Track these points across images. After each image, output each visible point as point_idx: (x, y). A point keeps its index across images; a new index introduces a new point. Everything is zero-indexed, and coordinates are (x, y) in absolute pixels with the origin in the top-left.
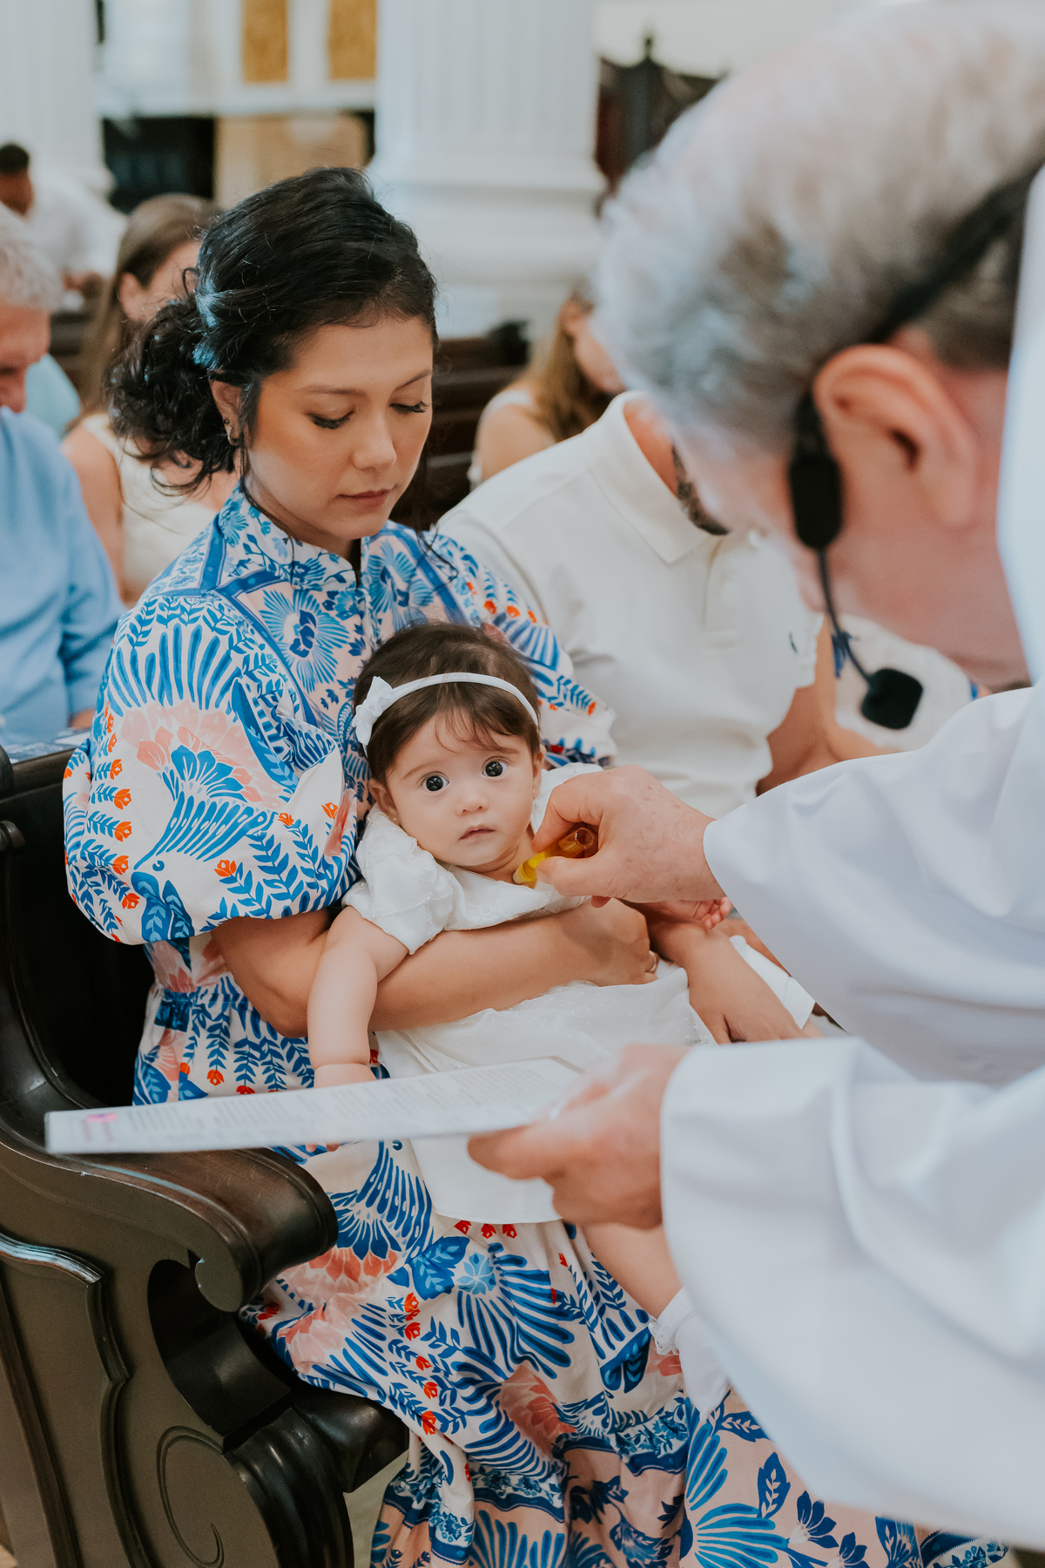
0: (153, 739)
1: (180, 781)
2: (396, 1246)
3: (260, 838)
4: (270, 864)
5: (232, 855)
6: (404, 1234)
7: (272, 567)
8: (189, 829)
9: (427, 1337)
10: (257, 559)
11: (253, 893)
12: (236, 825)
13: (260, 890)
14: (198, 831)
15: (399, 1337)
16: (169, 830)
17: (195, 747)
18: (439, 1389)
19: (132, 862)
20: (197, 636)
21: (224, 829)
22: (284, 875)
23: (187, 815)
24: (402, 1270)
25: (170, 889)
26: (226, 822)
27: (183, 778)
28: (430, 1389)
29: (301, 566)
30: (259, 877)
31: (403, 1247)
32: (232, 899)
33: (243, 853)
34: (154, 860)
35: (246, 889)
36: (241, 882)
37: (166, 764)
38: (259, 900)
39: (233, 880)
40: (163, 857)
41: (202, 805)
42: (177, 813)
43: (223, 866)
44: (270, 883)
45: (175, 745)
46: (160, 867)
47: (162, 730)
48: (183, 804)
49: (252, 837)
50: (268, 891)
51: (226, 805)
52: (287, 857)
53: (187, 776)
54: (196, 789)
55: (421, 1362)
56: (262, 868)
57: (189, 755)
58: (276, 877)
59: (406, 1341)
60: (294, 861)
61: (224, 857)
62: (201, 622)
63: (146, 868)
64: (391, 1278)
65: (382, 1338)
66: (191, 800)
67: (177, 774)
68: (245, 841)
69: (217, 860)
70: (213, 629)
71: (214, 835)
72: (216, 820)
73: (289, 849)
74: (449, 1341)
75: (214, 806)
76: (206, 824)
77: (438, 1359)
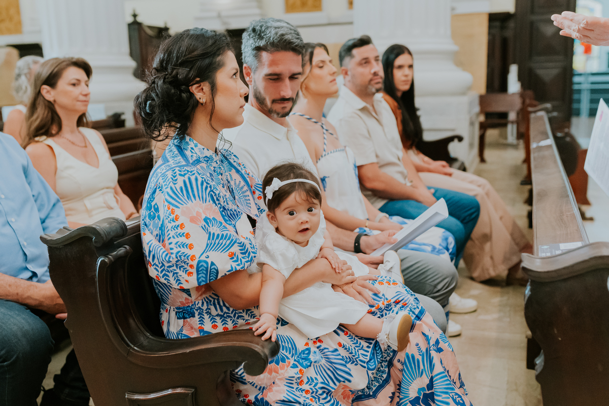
0: (195, 215)
1: (208, 228)
2: (288, 358)
3: (240, 243)
4: (243, 251)
5: (232, 250)
6: (290, 353)
7: (199, 158)
8: (215, 243)
9: (307, 383)
10: (195, 155)
11: (239, 262)
12: (232, 240)
13: (241, 260)
14: (218, 243)
15: (298, 386)
16: (207, 245)
17: (210, 216)
18: (314, 399)
19: (197, 256)
20: (196, 179)
21: (228, 242)
22: (247, 254)
23: (213, 239)
24: (294, 364)
25: (213, 264)
26: (229, 239)
27: (209, 227)
28: (311, 400)
29: (208, 158)
30: (240, 256)
31: (290, 358)
32: (234, 265)
33: (235, 249)
34: (205, 255)
35: (237, 261)
36: (235, 259)
37: (202, 223)
38: (241, 264)
39: (233, 258)
40: (208, 253)
41: (218, 235)
42: (209, 239)
43: (230, 254)
44: (243, 258)
45: (203, 216)
46: (208, 257)
47: (197, 212)
48: (211, 236)
49: (238, 243)
50: (243, 260)
51: (227, 234)
52: (247, 249)
53: (211, 226)
54: (215, 230)
55: (307, 392)
56: (241, 253)
57: (209, 219)
58: (245, 256)
59: (300, 387)
60: (250, 250)
61: (230, 250)
63: (203, 258)
64: (291, 367)
65: (293, 388)
66: (214, 234)
67: (207, 226)
68: (236, 245)
69: (228, 252)
71: (225, 244)
72: (225, 239)
73: (248, 246)
74: (315, 382)
75: (223, 235)
76: (221, 241)
77: (313, 388)
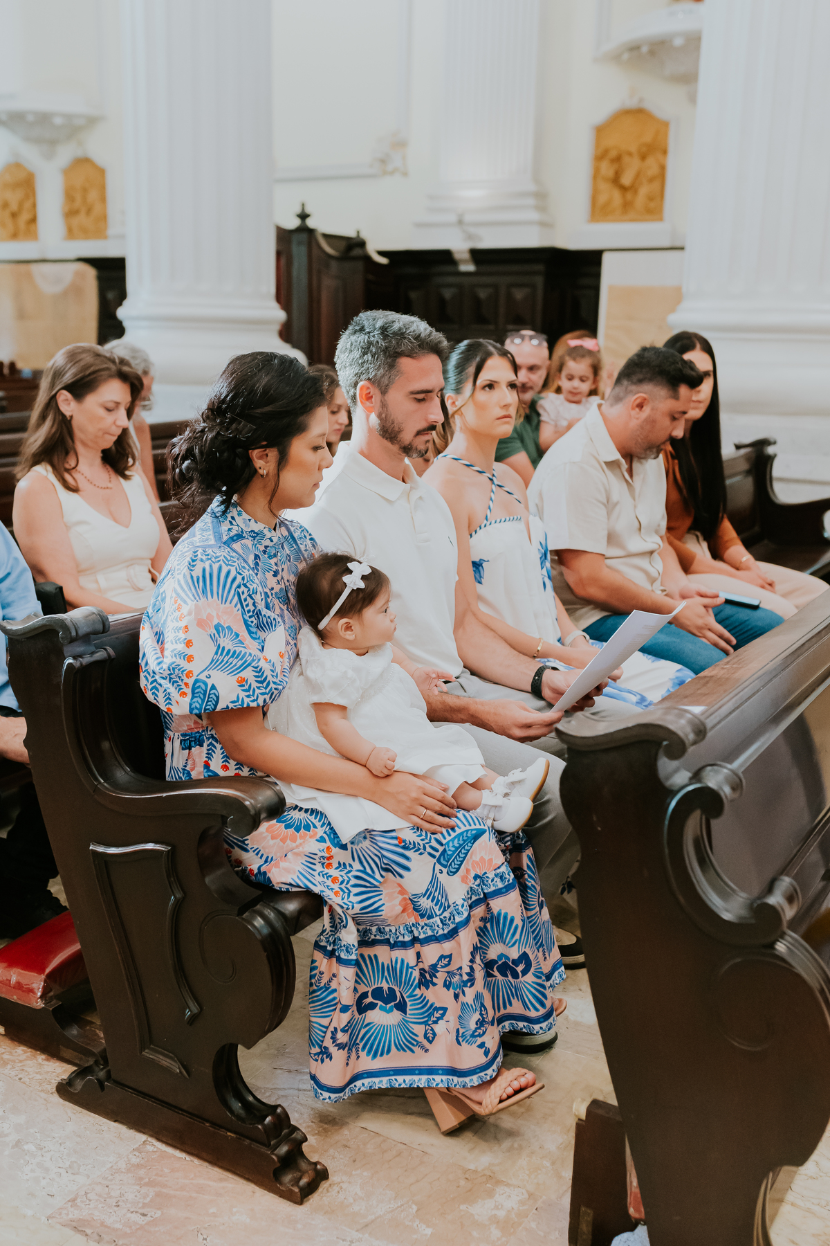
0: (205, 618)
1: (218, 638)
2: (315, 827)
3: (256, 668)
4: (259, 679)
5: (244, 674)
6: (320, 821)
7: (242, 532)
8: (223, 661)
9: (337, 868)
10: (235, 528)
11: (251, 692)
12: (246, 661)
13: (254, 690)
14: (227, 662)
15: (323, 870)
16: (213, 660)
17: (224, 623)
18: (341, 893)
19: (195, 673)
20: (220, 568)
21: (240, 663)
22: (265, 684)
23: (221, 654)
24: (322, 837)
25: (213, 687)
26: (241, 659)
27: (220, 637)
28: (336, 894)
29: (255, 533)
30: (254, 685)
31: (319, 827)
32: (242, 695)
33: (248, 674)
34: (206, 673)
35: (248, 690)
36: (246, 687)
37: (212, 630)
38: (253, 695)
39: (243, 686)
40: (210, 672)
41: (229, 651)
42: (216, 653)
43: (240, 679)
44: (258, 688)
45: (215, 622)
46: (209, 677)
47: (209, 614)
48: (219, 649)
49: (253, 667)
50: (257, 691)
51: (241, 651)
52: (266, 677)
53: (222, 637)
54: (226, 643)
55: (334, 880)
56: (256, 681)
57: (222, 627)
58: (261, 685)
59: (326, 871)
60: (270, 678)
61: (240, 675)
62: (221, 562)
63: (203, 677)
64: (317, 840)
65: (314, 870)
66: (224, 648)
67: (217, 635)
68: (250, 668)
69: (237, 676)
70: (227, 565)
71: (235, 665)
72: (237, 658)
73: (268, 673)
74: (348, 868)
75: (235, 652)
76: (231, 659)
77: (344, 875)
